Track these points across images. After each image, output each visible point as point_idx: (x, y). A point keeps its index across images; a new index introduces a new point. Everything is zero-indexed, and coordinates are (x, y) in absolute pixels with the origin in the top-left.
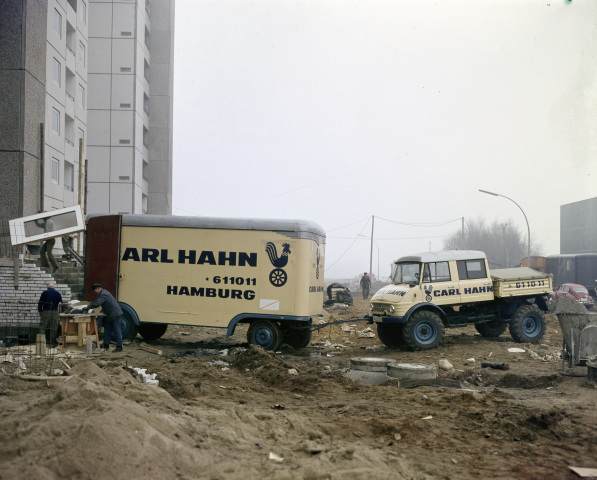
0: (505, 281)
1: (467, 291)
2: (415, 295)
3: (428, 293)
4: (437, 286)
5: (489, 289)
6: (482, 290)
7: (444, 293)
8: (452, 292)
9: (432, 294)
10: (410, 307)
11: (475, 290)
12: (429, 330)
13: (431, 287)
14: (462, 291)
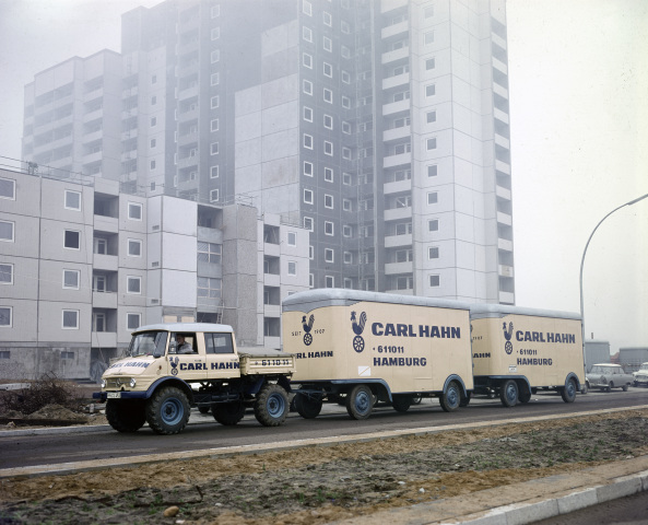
0: (252, 357)
1: (214, 366)
2: (160, 368)
3: (174, 365)
4: (184, 358)
5: (237, 366)
6: (229, 366)
7: (191, 366)
8: (198, 367)
9: (178, 367)
10: (153, 380)
11: (222, 366)
12: (174, 409)
13: (177, 360)
14: (209, 366)
